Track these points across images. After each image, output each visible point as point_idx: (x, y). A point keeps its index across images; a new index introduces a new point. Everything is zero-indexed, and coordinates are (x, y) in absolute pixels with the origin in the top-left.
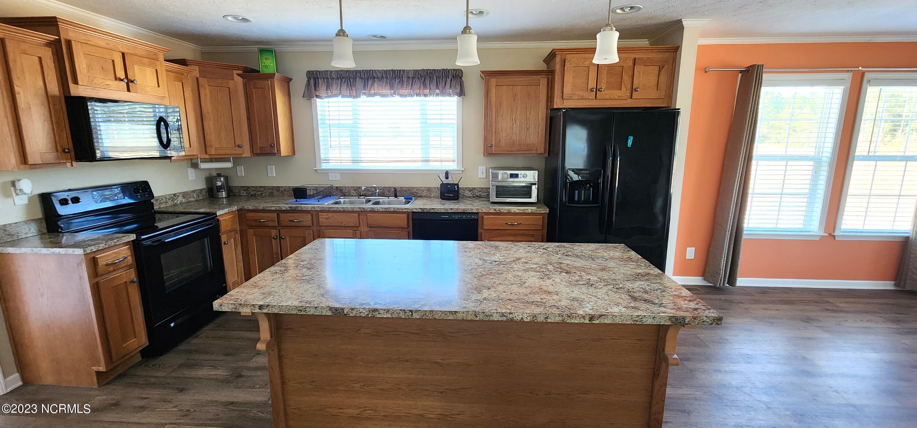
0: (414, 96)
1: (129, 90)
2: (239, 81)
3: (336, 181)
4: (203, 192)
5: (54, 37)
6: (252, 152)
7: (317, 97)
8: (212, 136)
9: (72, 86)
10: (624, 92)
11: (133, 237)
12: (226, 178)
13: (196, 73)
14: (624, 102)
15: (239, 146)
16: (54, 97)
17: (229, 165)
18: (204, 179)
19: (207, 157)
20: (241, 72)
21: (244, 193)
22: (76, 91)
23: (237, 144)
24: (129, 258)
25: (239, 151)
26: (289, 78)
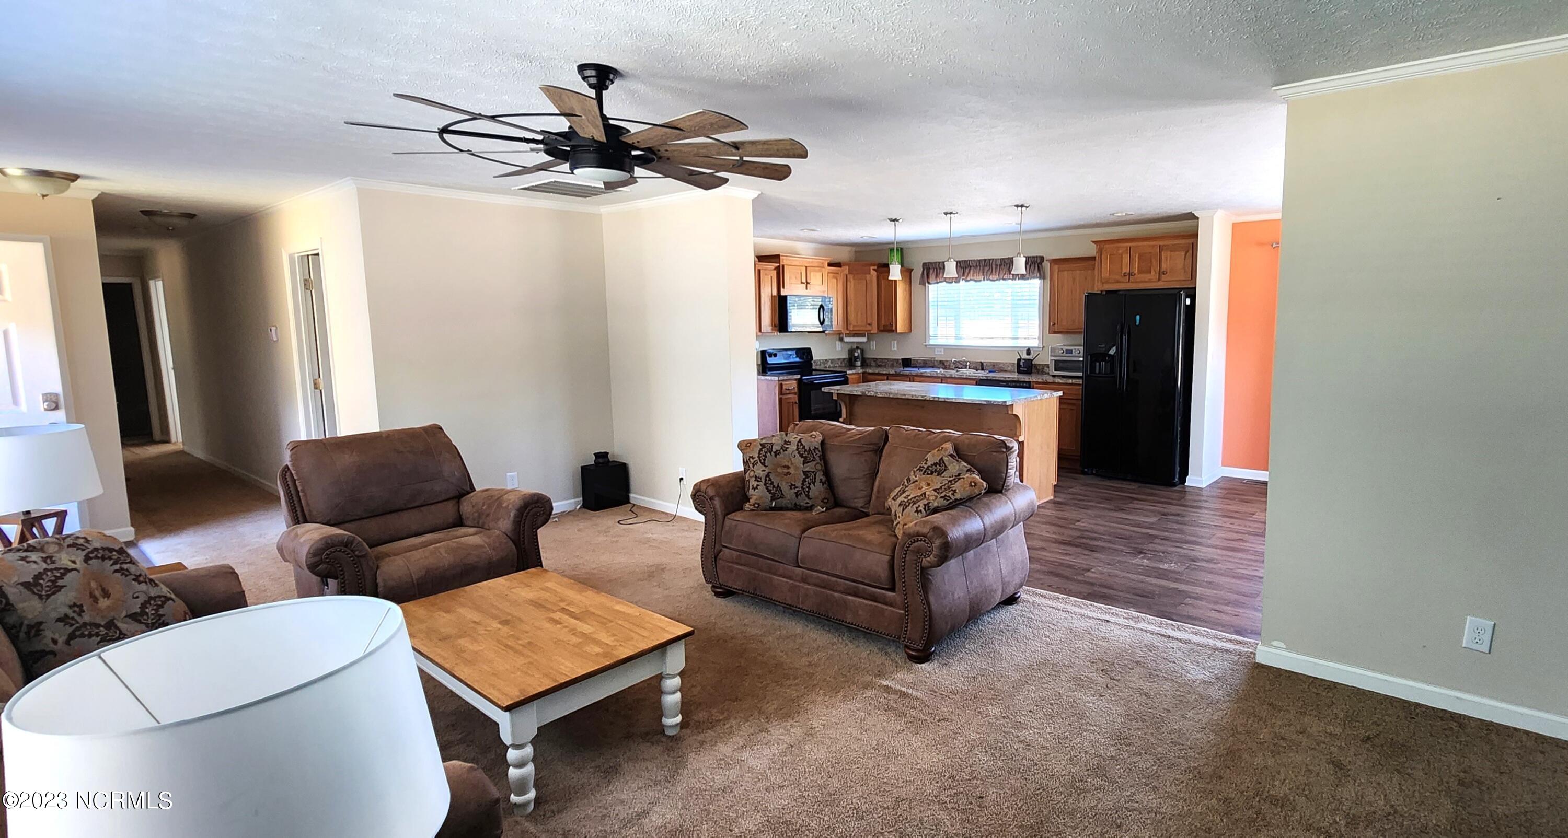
0: (1015, 279)
1: (807, 289)
2: (874, 273)
3: (939, 355)
4: (846, 361)
5: (778, 265)
6: (878, 329)
7: (929, 283)
8: (852, 317)
9: (782, 289)
10: (1153, 275)
11: (799, 376)
12: (862, 351)
13: (847, 271)
14: (1154, 284)
15: (869, 325)
16: (774, 296)
17: (864, 340)
18: (847, 350)
19: (848, 332)
20: (876, 267)
21: (873, 364)
22: (783, 293)
23: (868, 322)
24: (796, 388)
25: (869, 328)
26: (910, 269)
